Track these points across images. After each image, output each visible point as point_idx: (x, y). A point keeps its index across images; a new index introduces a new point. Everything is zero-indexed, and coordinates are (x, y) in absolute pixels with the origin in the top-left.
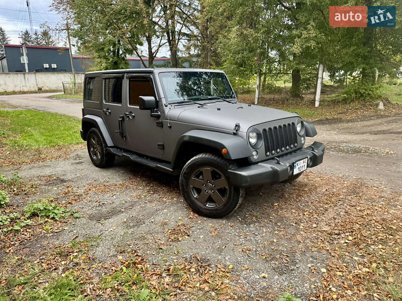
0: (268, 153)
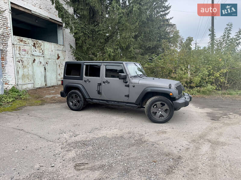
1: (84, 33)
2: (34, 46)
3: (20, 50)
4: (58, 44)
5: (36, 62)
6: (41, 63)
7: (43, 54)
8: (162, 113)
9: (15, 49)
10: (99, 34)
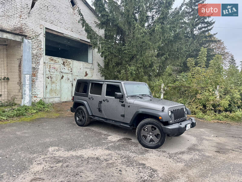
0: (175, 121)
1: (111, 52)
2: (64, 64)
3: (50, 68)
4: (87, 62)
5: (64, 78)
6: (68, 79)
7: (71, 71)
8: (152, 138)
9: (46, 67)
10: (125, 53)
